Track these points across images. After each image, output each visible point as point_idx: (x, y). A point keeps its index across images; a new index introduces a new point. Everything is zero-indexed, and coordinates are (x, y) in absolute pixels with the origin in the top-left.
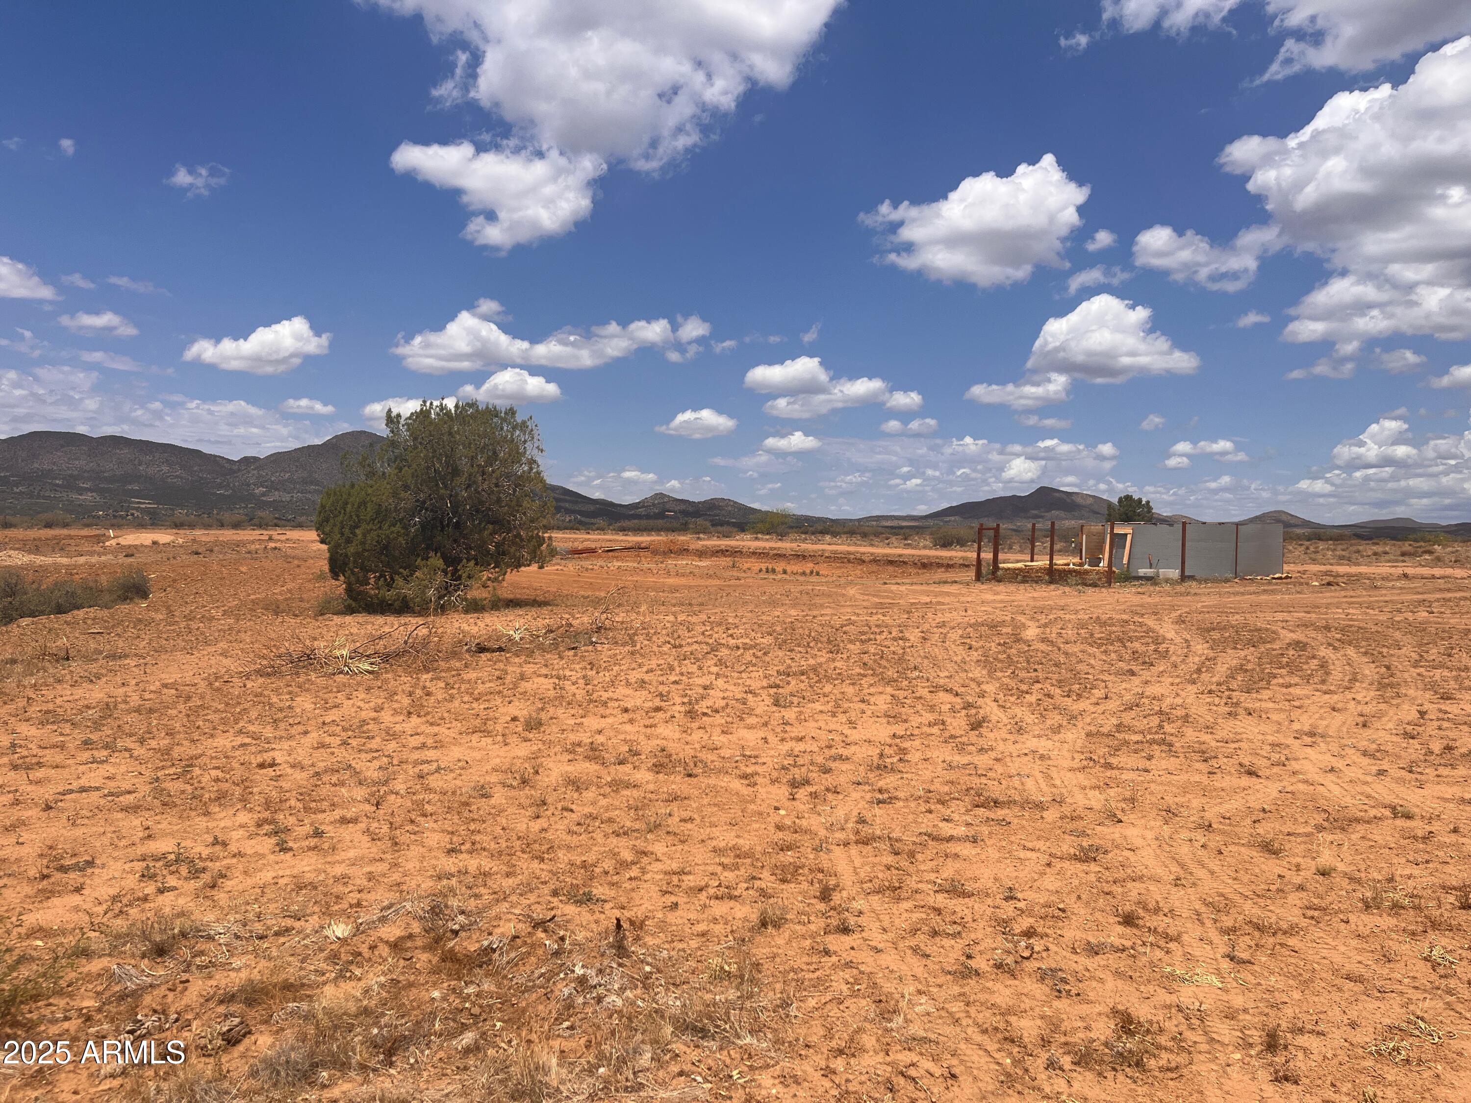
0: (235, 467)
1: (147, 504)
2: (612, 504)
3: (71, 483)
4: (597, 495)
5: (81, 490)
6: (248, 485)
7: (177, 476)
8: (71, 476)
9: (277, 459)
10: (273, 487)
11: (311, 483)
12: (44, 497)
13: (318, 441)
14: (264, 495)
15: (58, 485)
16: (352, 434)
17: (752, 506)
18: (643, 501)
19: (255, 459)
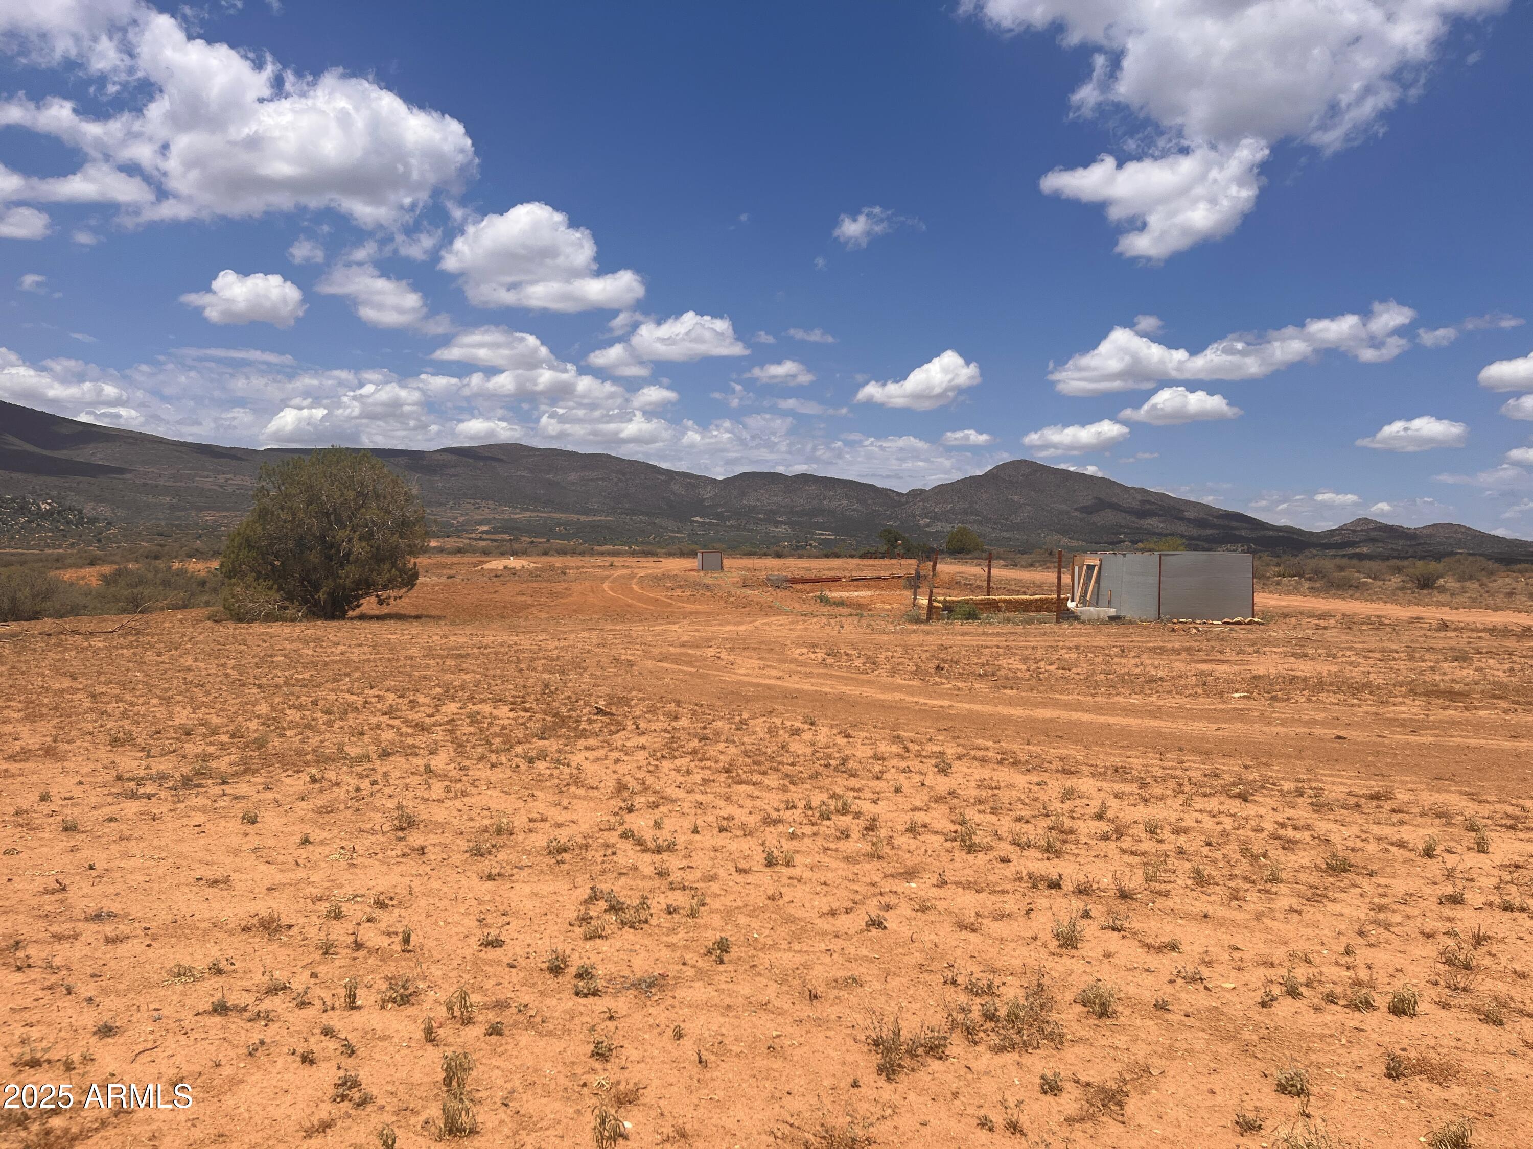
0: (904, 500)
1: (828, 535)
2: (1300, 532)
3: (771, 517)
4: (1282, 521)
5: (777, 524)
6: (914, 516)
7: (854, 510)
8: (771, 511)
9: (941, 490)
10: (936, 518)
11: (972, 514)
12: (748, 530)
13: (979, 472)
14: (928, 525)
15: (760, 519)
16: (1013, 463)
17: (1492, 533)
18: (1341, 529)
19: (922, 491)
